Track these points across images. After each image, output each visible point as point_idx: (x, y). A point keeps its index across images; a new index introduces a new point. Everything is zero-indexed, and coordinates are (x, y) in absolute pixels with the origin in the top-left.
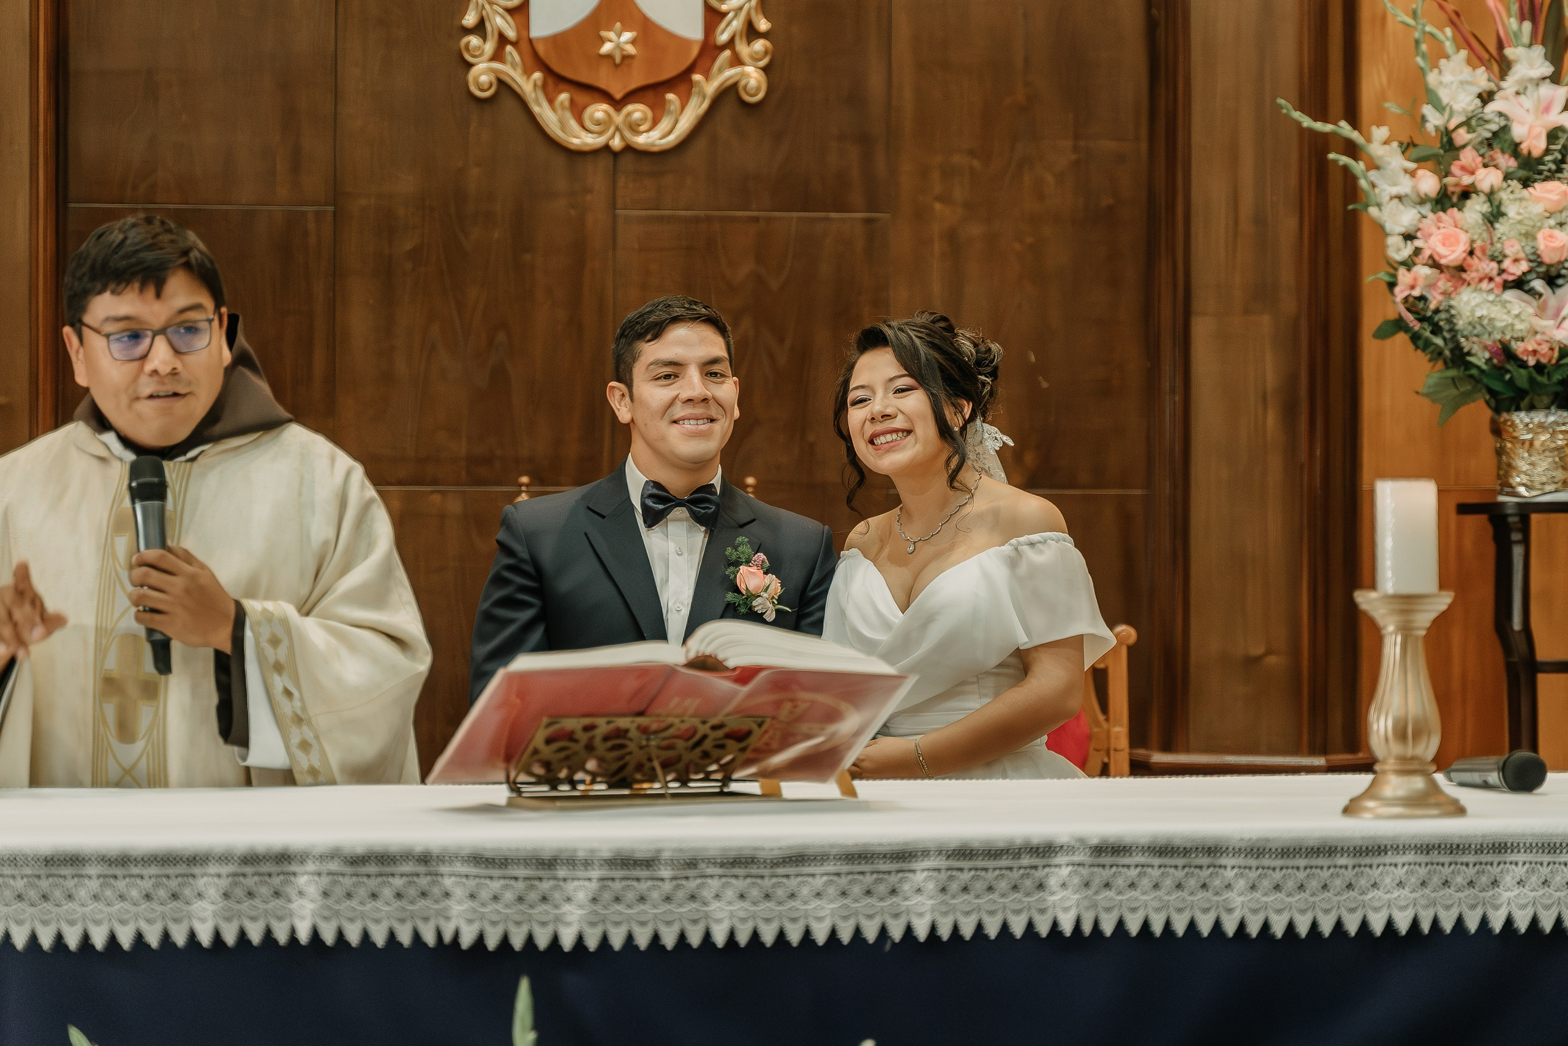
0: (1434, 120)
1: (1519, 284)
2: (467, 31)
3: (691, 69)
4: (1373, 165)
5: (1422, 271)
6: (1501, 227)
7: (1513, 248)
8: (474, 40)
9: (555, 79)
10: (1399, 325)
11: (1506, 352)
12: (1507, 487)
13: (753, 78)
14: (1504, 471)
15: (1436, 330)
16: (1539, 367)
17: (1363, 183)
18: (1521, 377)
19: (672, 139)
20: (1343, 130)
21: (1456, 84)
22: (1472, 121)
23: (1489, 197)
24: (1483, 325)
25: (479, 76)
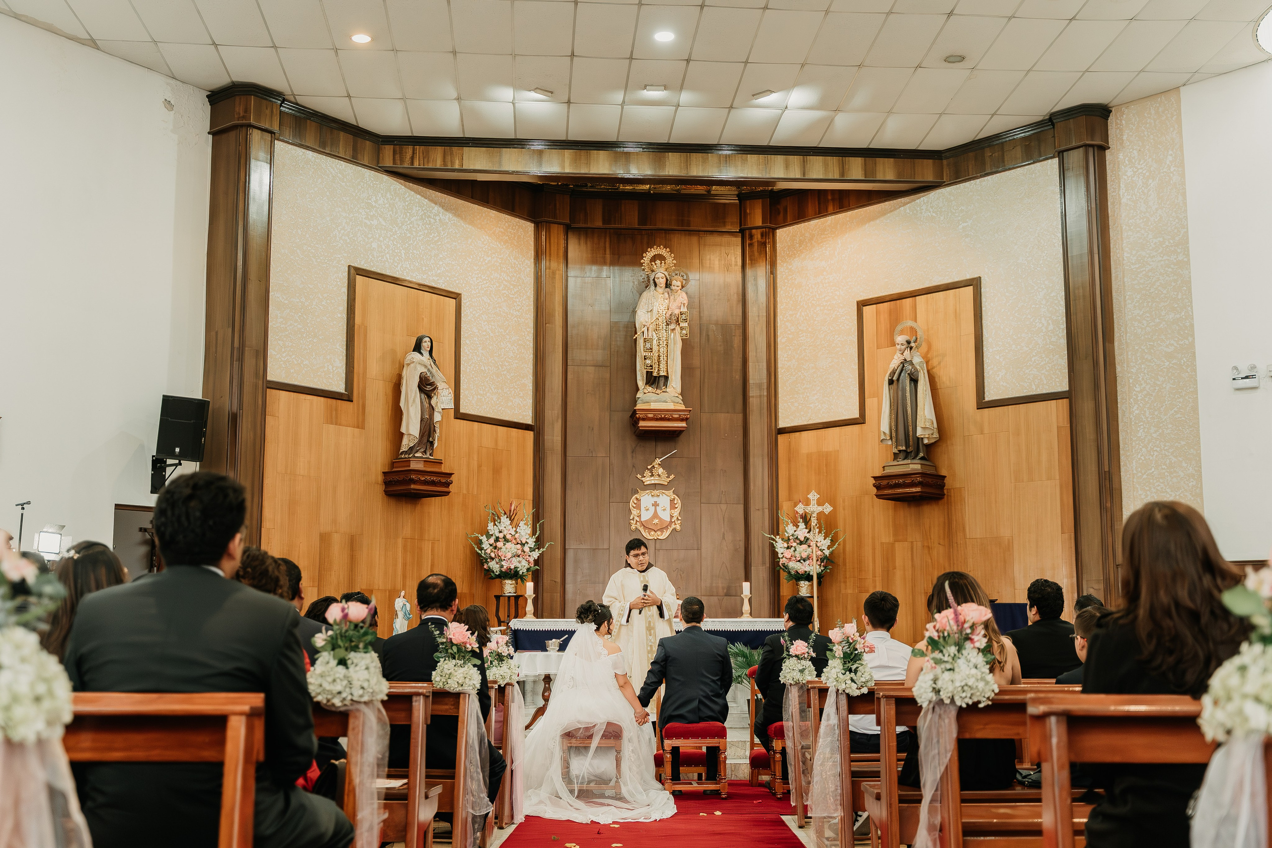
0: (786, 535)
1: (799, 561)
2: (631, 519)
3: (667, 526)
4: (776, 542)
5: (785, 560)
6: (797, 553)
7: (798, 555)
8: (632, 521)
9: (645, 528)
11: (797, 573)
13: (678, 527)
14: (798, 591)
15: (787, 569)
16: (803, 575)
17: (775, 545)
18: (799, 576)
19: (665, 538)
20: (772, 536)
21: (790, 529)
22: (793, 535)
23: (795, 547)
24: (793, 568)
25: (633, 527)
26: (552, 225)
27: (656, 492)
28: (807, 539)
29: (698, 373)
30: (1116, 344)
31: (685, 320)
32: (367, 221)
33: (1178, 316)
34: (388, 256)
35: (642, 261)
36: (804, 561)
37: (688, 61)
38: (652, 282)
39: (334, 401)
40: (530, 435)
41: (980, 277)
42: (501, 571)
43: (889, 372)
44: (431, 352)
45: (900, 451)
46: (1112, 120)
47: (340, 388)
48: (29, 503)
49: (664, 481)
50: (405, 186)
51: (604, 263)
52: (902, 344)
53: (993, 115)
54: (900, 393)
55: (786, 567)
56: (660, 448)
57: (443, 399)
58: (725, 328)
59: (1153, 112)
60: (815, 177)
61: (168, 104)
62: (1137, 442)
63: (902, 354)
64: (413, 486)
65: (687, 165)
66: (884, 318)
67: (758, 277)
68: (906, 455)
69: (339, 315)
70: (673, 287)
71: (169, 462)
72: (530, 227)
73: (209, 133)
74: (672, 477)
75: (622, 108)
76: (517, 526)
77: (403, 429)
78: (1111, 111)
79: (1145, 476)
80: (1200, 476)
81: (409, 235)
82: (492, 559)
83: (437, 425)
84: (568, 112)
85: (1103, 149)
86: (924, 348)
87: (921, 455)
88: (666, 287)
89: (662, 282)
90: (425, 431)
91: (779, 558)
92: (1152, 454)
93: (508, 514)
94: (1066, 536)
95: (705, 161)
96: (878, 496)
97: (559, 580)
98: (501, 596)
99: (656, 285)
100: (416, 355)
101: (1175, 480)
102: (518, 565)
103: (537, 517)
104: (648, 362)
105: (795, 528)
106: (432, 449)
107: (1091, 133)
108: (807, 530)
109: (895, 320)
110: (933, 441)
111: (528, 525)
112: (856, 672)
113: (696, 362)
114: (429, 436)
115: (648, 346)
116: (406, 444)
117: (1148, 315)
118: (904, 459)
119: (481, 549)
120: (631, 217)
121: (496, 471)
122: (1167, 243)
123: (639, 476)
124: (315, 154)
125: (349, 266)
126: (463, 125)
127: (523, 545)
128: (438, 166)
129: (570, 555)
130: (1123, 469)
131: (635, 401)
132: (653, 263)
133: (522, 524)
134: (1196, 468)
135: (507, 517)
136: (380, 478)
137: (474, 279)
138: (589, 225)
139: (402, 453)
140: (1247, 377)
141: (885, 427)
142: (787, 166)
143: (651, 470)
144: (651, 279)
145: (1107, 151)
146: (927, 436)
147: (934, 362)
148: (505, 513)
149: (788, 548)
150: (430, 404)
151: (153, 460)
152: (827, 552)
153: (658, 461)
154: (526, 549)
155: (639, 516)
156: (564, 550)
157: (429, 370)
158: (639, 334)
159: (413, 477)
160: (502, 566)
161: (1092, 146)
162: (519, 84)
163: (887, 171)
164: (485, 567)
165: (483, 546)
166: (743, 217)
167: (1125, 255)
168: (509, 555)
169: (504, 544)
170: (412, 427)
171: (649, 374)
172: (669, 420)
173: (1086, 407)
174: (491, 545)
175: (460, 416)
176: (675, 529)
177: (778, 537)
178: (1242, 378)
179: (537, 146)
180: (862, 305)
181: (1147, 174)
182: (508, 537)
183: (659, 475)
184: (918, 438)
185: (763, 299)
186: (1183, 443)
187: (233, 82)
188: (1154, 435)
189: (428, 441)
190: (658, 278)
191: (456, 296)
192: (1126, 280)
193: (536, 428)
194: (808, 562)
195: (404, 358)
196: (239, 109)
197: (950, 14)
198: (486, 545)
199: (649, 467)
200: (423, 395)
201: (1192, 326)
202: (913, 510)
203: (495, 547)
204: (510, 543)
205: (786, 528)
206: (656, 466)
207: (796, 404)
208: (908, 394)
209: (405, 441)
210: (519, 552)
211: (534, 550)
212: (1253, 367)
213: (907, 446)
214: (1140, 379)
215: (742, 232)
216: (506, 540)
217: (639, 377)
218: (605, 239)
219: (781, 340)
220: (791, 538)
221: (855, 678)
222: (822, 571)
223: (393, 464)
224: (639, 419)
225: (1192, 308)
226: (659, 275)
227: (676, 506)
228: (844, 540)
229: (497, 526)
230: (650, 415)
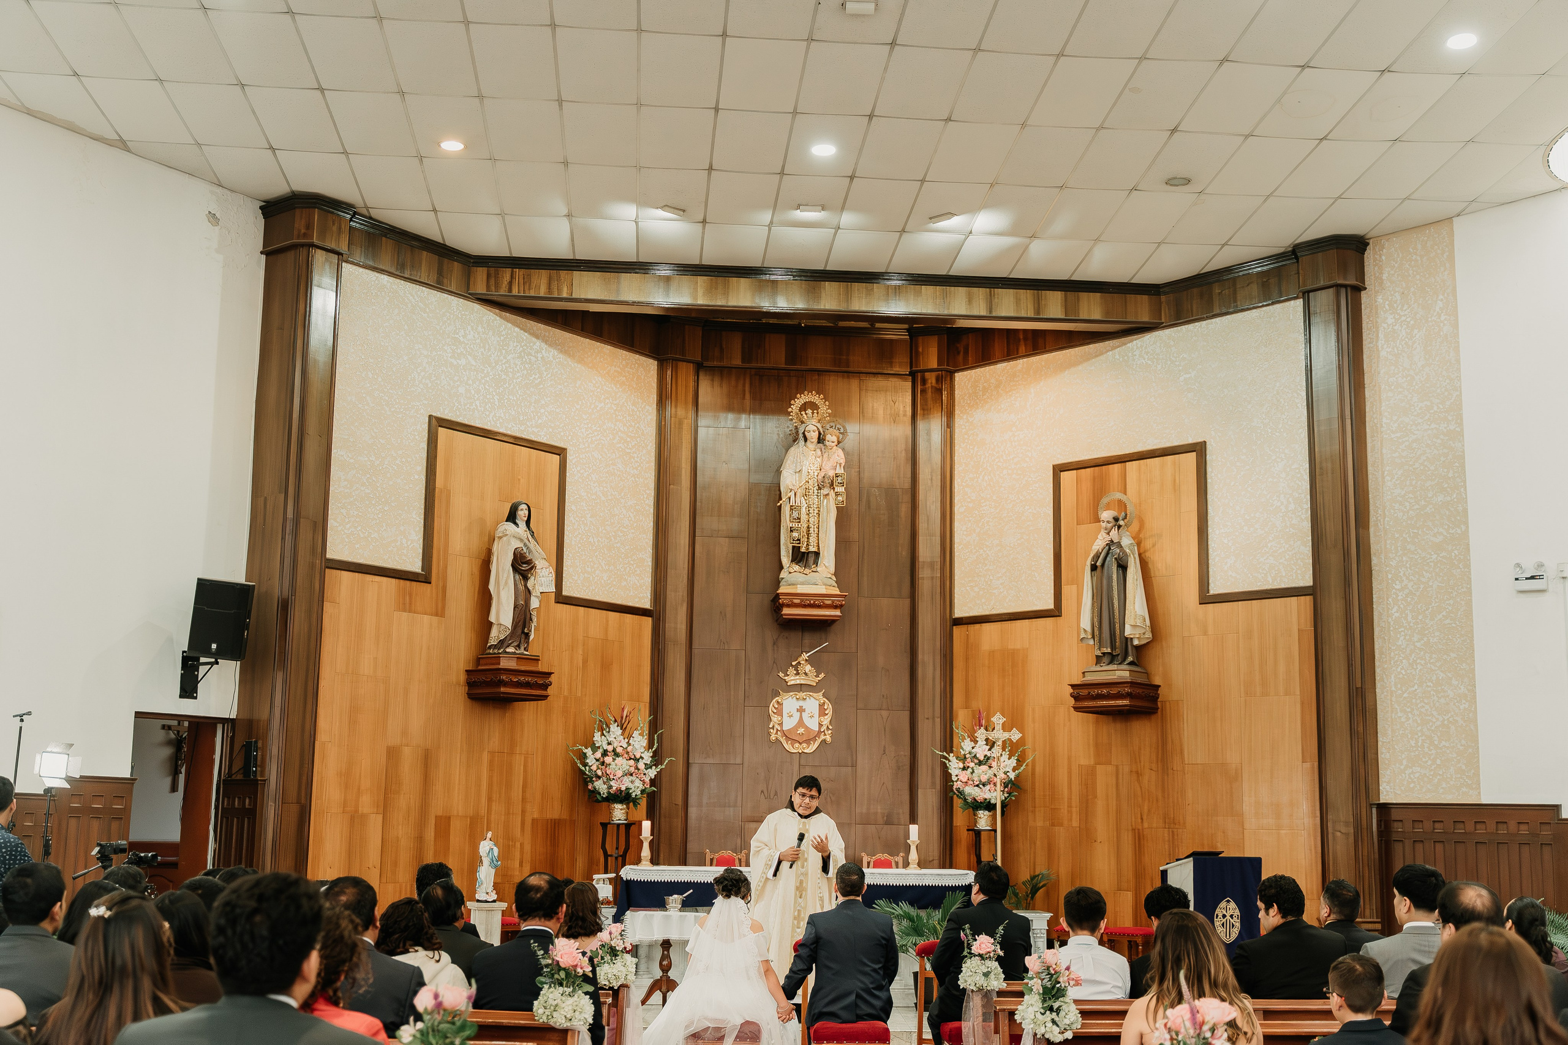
0: (962, 753)
1: (977, 786)
2: (771, 728)
3: (815, 737)
4: (949, 761)
5: (960, 784)
6: (974, 775)
7: (976, 779)
8: (772, 731)
9: (788, 738)
11: (975, 800)
12: (976, 826)
13: (828, 739)
14: (976, 822)
15: (961, 795)
16: (981, 803)
17: (948, 765)
18: (977, 804)
19: (812, 751)
20: (945, 754)
21: (967, 745)
22: (970, 753)
23: (972, 768)
24: (970, 795)
25: (773, 737)
26: (680, 364)
27: (802, 695)
28: (987, 758)
29: (855, 548)
30: (1372, 530)
31: (842, 484)
32: (453, 361)
33: (1449, 499)
34: (478, 403)
35: (790, 410)
36: (984, 785)
37: (852, 178)
38: (801, 435)
39: (408, 582)
40: (648, 622)
41: (1205, 442)
42: (609, 793)
43: (1092, 555)
44: (528, 523)
45: (1104, 654)
46: (1369, 255)
47: (415, 565)
48: (29, 713)
49: (812, 680)
50: (501, 317)
51: (741, 410)
52: (1108, 522)
53: (1223, 245)
54: (1105, 582)
55: (961, 793)
56: (808, 639)
57: (542, 581)
58: (890, 492)
59: (1419, 246)
60: (1003, 314)
61: (213, 218)
62: (1396, 653)
63: (1108, 534)
64: (503, 689)
65: (848, 298)
66: (1087, 486)
67: (932, 429)
68: (1112, 658)
69: (416, 477)
70: (827, 443)
71: (203, 660)
72: (652, 365)
73: (262, 253)
74: (822, 675)
75: (770, 230)
76: (630, 736)
77: (492, 618)
78: (1368, 244)
79: (1405, 695)
80: (1474, 697)
81: (504, 377)
82: (599, 777)
83: (534, 613)
84: (703, 233)
85: (1358, 289)
86: (1135, 526)
87: (1130, 659)
88: (819, 442)
89: (813, 436)
90: (520, 621)
91: (953, 781)
92: (1415, 667)
93: (619, 720)
94: (1308, 765)
95: (869, 292)
96: (1076, 709)
97: (680, 801)
98: (609, 823)
99: (806, 440)
100: (510, 526)
101: (1442, 701)
102: (631, 786)
103: (654, 726)
104: (795, 534)
105: (973, 744)
106: (528, 643)
107: (1343, 268)
108: (988, 747)
109: (1099, 491)
110: (1144, 642)
111: (643, 736)
112: (1058, 1011)
113: (854, 534)
114: (524, 627)
115: (795, 514)
116: (495, 636)
117: (1411, 495)
118: (1108, 664)
119: (585, 765)
120: (776, 354)
121: (606, 666)
122: (1435, 408)
123: (781, 674)
124: (392, 279)
125: (430, 417)
126: (573, 245)
127: (637, 760)
128: (542, 295)
129: (694, 772)
130: (1378, 685)
131: (777, 583)
132: (803, 413)
133: (636, 734)
134: (1469, 687)
135: (618, 726)
136: (462, 678)
137: (583, 430)
138: (725, 363)
139: (490, 647)
140: (1533, 578)
141: (1086, 623)
142: (970, 301)
143: (796, 668)
144: (801, 431)
145: (1363, 292)
146: (1137, 636)
147: (1147, 544)
148: (616, 721)
149: (964, 769)
150: (526, 586)
151: (183, 657)
152: (1012, 775)
153: (805, 656)
154: (641, 765)
155: (781, 724)
156: (688, 765)
157: (525, 545)
158: (784, 499)
159: (504, 677)
160: (610, 787)
161: (1345, 286)
162: (643, 201)
163: (1092, 308)
164: (590, 787)
165: (587, 761)
166: (914, 356)
167: (1384, 420)
168: (619, 773)
169: (614, 760)
170: (503, 615)
171: (796, 550)
172: (819, 607)
173: (1334, 607)
174: (597, 760)
175: (562, 599)
176: (824, 741)
177: (952, 755)
178: (1527, 579)
179: (664, 272)
180: (1059, 470)
181: (1412, 322)
182: (619, 750)
183: (806, 674)
184: (1127, 638)
185: (937, 458)
186: (1453, 655)
187: (293, 192)
188: (1418, 645)
189: (523, 632)
190: (809, 431)
191: (560, 452)
192: (1384, 451)
193: (655, 613)
194: (988, 787)
195: (496, 529)
196: (300, 224)
197: (1174, 131)
198: (591, 760)
199: (794, 663)
200: (517, 577)
201: (1465, 511)
202: (1119, 726)
203: (603, 763)
204: (620, 758)
205: (962, 744)
206: (802, 662)
207: (976, 589)
208: (1115, 584)
209: (494, 633)
210: (632, 770)
211: (651, 767)
212: (1541, 565)
213: (1113, 647)
214: (1401, 574)
215: (913, 374)
216: (616, 755)
217: (783, 553)
218: (745, 380)
219: (957, 509)
220: (968, 756)
221: (1057, 1019)
222: (1006, 798)
223: (478, 661)
224: (783, 605)
225: (1465, 490)
226: (811, 428)
227: (826, 712)
228: (1034, 761)
229: (605, 736)
230: (797, 601)
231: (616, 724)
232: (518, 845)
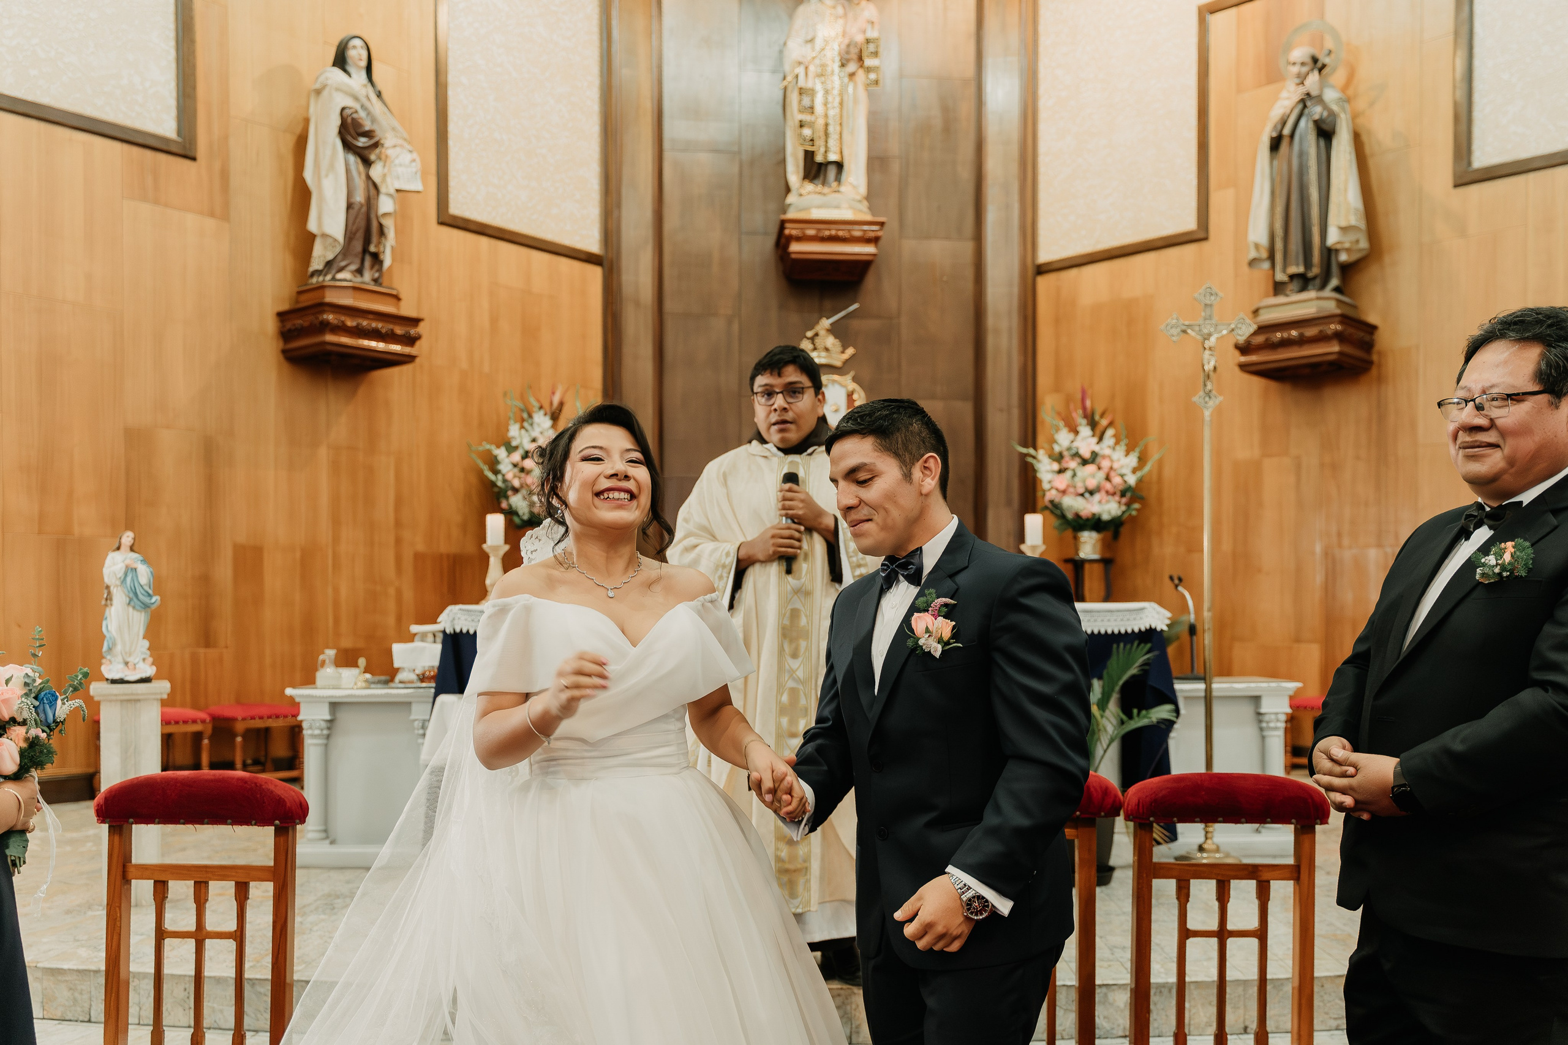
0: (1057, 448)
1: (1082, 495)
4: (1039, 461)
5: (1054, 492)
6: (1077, 479)
7: (1079, 484)
10: (1046, 508)
11: (1077, 516)
12: (1077, 554)
14: (1077, 549)
15: (1058, 509)
16: (1088, 520)
17: (1035, 467)
18: (1081, 522)
20: (1031, 451)
21: (1064, 438)
22: (1069, 449)
23: (1073, 469)
24: (1071, 507)
27: (820, 377)
28: (1095, 455)
29: (896, 167)
31: (875, 56)
36: (1092, 493)
39: (151, 153)
40: (595, 273)
42: (531, 513)
43: (1273, 125)
44: (370, 75)
45: (1290, 276)
49: (835, 359)
52: (1302, 64)
54: (1293, 166)
55: (1056, 507)
56: (829, 300)
57: (399, 170)
58: (943, 85)
63: (1302, 82)
64: (329, 338)
68: (1302, 282)
74: (850, 351)
77: (313, 226)
82: (516, 491)
83: (388, 223)
87: (1334, 282)
90: (357, 230)
91: (1044, 491)
93: (546, 405)
96: (1243, 367)
100: (339, 75)
104: (807, 132)
105: (1071, 436)
106: (377, 268)
108: (1095, 440)
110: (1355, 255)
113: (892, 143)
115: (806, 101)
116: (320, 255)
118: (1299, 292)
119: (496, 472)
121: (530, 331)
131: (783, 207)
135: (545, 414)
136: (271, 325)
141: (1260, 233)
143: (812, 339)
146: (1346, 247)
148: (541, 408)
149: (1061, 471)
150: (368, 175)
152: (1132, 480)
153: (826, 323)
157: (363, 106)
158: (789, 79)
159: (330, 317)
160: (532, 503)
164: (503, 505)
165: (501, 467)
170: (329, 221)
171: (809, 158)
172: (843, 239)
174: (515, 465)
175: (448, 221)
177: (1040, 451)
183: (827, 349)
184: (1329, 251)
189: (367, 248)
193: (606, 260)
194: (1097, 497)
195: (315, 82)
198: (505, 467)
199: (809, 334)
203: (522, 470)
205: (1055, 436)
206: (822, 333)
207: (1072, 217)
208: (1312, 168)
209: (318, 249)
213: (1307, 263)
217: (790, 167)
220: (1066, 453)
222: (1124, 512)
223: (295, 295)
228: (1160, 458)
229: (527, 430)
230: (811, 232)
231: (542, 412)
232: (392, 591)
